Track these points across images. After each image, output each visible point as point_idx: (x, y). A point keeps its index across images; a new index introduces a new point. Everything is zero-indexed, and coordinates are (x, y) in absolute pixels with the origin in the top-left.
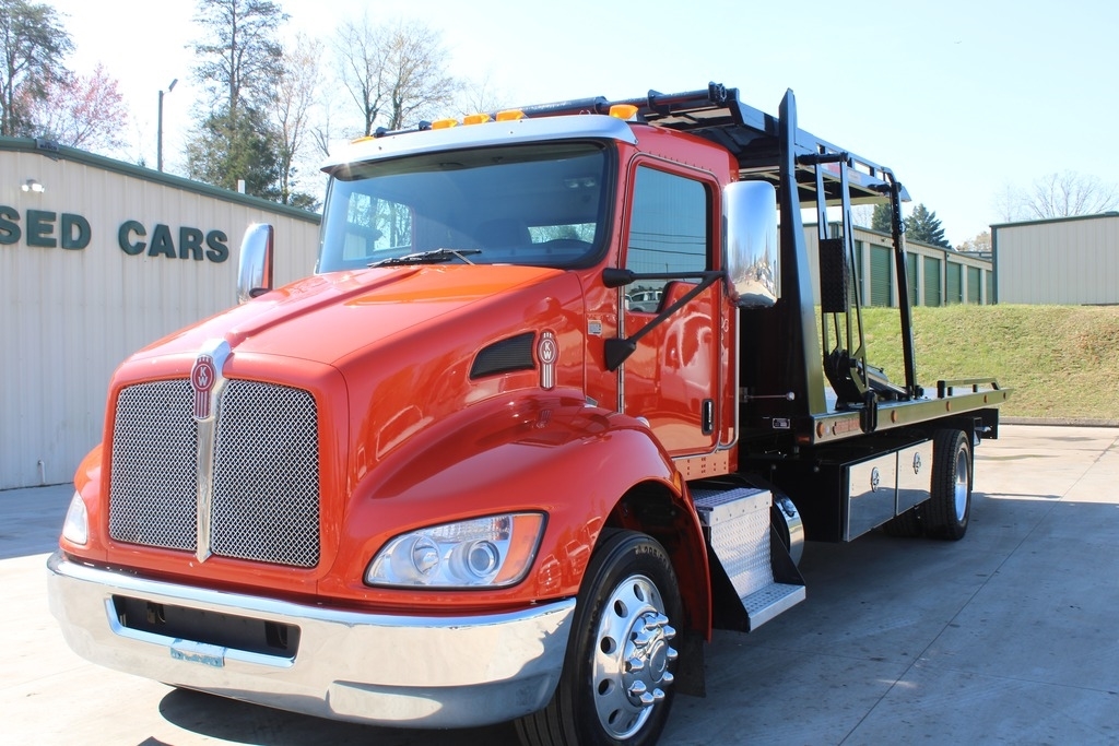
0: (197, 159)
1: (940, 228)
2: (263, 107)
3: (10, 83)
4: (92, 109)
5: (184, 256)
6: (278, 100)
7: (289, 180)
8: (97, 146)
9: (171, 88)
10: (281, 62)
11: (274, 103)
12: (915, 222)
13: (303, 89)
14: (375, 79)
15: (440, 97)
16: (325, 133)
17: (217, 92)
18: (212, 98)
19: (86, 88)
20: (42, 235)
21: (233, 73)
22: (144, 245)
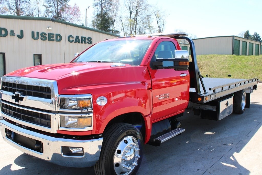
0: (94, 23)
1: (260, 38)
2: (108, 12)
3: (57, 8)
4: (74, 13)
5: (82, 43)
6: (111, 10)
7: (114, 27)
9: (88, 8)
10: (112, 2)
11: (110, 11)
12: (254, 36)
13: (117, 8)
14: (132, 5)
15: (146, 9)
16: (121, 17)
17: (99, 9)
18: (98, 10)
19: (73, 9)
20: (51, 39)
21: (102, 5)
22: (73, 40)
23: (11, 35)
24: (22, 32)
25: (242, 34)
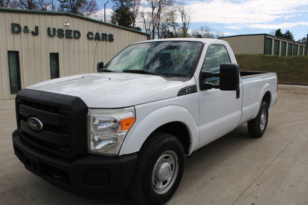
0: (113, 19)
1: (293, 36)
2: (128, 7)
3: (73, 3)
5: (103, 40)
7: (135, 24)
8: (92, 17)
9: (107, 3)
11: (131, 6)
12: (286, 35)
15: (170, 4)
16: (143, 13)
17: (118, 4)
19: (89, 3)
20: (69, 36)
22: (93, 37)
23: (25, 32)
24: (37, 28)
25: (273, 32)
